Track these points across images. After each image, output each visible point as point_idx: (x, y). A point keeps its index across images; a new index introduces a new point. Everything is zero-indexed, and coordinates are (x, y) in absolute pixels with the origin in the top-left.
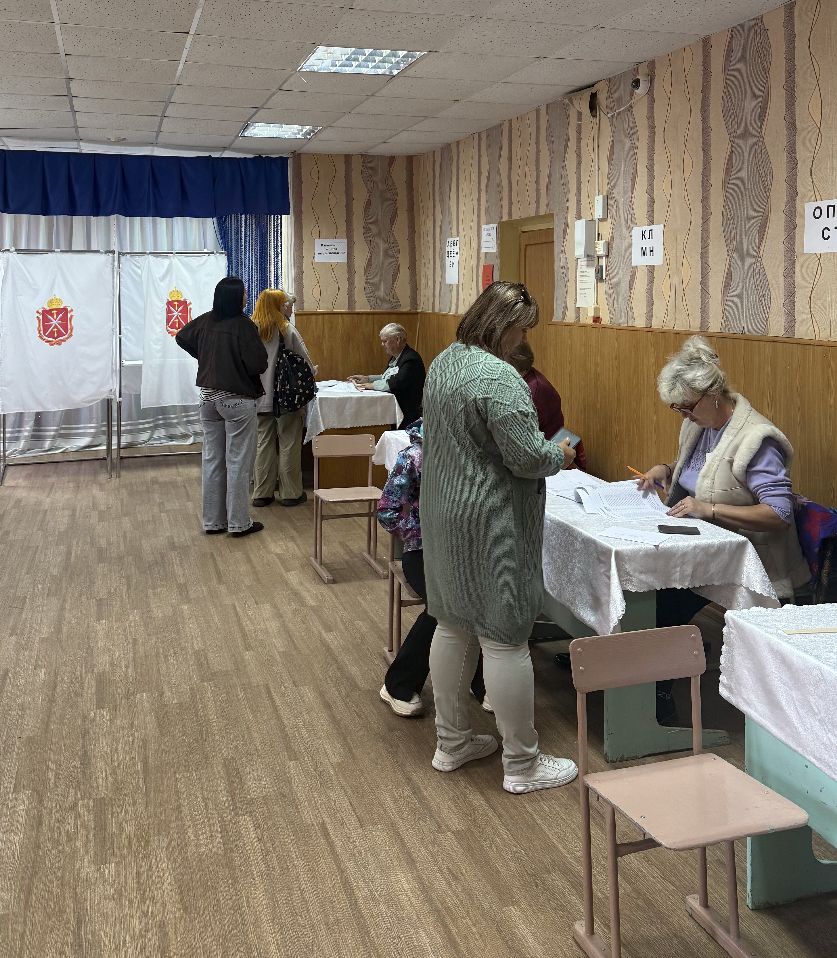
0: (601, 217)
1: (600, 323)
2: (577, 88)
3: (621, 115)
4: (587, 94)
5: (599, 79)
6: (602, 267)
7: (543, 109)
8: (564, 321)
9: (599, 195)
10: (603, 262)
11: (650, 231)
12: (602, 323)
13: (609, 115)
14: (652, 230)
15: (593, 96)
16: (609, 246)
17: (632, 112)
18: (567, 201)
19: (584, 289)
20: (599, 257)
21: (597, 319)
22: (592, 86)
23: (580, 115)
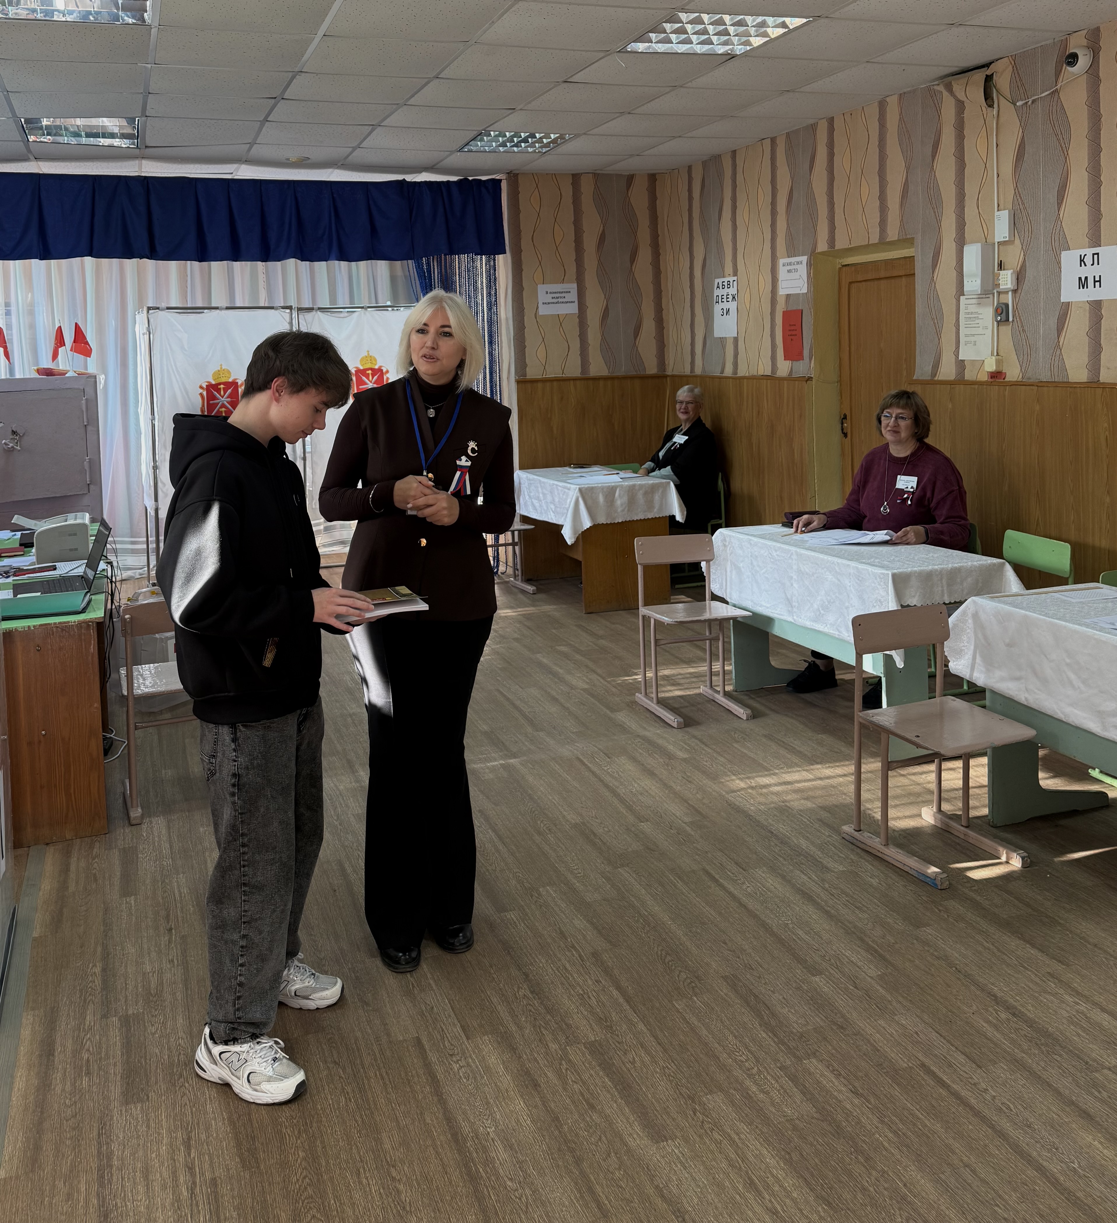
0: (1007, 239)
1: (1004, 379)
2: (961, 69)
3: (1039, 104)
4: (979, 77)
5: (1002, 56)
6: (1007, 305)
7: (893, 102)
8: (936, 378)
9: (998, 210)
10: (1009, 299)
11: (1094, 254)
12: (1006, 380)
13: (1019, 103)
14: (1098, 254)
15: (989, 79)
16: (1019, 277)
17: (1059, 98)
18: (939, 222)
19: (973, 335)
20: (999, 293)
21: (996, 375)
22: (987, 65)
23: (960, 106)
